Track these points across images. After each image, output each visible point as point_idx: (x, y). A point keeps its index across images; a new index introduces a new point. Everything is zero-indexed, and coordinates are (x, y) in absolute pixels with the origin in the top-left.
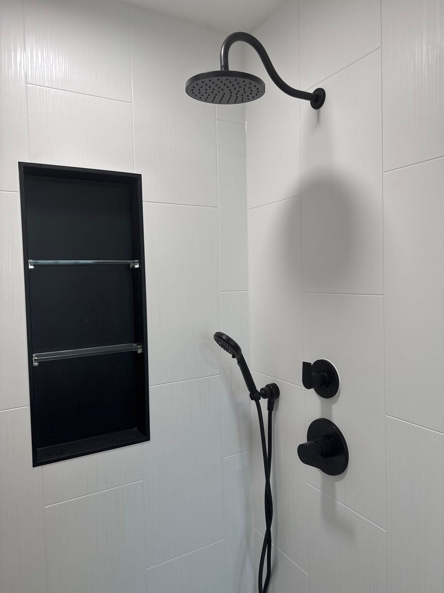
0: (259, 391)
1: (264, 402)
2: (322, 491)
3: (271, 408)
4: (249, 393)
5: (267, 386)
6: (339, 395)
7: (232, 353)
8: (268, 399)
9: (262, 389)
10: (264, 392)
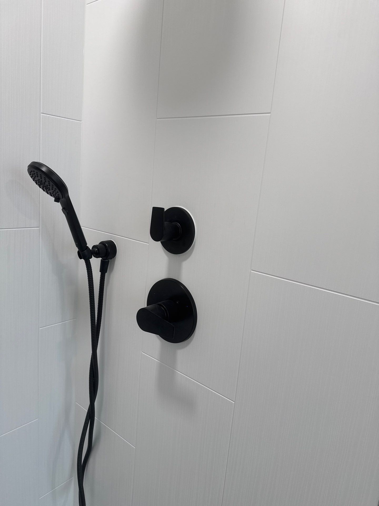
0: (91, 249)
1: (96, 262)
2: (159, 361)
3: (104, 269)
4: (77, 250)
5: (102, 243)
6: (193, 250)
7: (54, 194)
8: (101, 259)
9: (94, 247)
10: (97, 249)
